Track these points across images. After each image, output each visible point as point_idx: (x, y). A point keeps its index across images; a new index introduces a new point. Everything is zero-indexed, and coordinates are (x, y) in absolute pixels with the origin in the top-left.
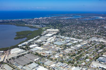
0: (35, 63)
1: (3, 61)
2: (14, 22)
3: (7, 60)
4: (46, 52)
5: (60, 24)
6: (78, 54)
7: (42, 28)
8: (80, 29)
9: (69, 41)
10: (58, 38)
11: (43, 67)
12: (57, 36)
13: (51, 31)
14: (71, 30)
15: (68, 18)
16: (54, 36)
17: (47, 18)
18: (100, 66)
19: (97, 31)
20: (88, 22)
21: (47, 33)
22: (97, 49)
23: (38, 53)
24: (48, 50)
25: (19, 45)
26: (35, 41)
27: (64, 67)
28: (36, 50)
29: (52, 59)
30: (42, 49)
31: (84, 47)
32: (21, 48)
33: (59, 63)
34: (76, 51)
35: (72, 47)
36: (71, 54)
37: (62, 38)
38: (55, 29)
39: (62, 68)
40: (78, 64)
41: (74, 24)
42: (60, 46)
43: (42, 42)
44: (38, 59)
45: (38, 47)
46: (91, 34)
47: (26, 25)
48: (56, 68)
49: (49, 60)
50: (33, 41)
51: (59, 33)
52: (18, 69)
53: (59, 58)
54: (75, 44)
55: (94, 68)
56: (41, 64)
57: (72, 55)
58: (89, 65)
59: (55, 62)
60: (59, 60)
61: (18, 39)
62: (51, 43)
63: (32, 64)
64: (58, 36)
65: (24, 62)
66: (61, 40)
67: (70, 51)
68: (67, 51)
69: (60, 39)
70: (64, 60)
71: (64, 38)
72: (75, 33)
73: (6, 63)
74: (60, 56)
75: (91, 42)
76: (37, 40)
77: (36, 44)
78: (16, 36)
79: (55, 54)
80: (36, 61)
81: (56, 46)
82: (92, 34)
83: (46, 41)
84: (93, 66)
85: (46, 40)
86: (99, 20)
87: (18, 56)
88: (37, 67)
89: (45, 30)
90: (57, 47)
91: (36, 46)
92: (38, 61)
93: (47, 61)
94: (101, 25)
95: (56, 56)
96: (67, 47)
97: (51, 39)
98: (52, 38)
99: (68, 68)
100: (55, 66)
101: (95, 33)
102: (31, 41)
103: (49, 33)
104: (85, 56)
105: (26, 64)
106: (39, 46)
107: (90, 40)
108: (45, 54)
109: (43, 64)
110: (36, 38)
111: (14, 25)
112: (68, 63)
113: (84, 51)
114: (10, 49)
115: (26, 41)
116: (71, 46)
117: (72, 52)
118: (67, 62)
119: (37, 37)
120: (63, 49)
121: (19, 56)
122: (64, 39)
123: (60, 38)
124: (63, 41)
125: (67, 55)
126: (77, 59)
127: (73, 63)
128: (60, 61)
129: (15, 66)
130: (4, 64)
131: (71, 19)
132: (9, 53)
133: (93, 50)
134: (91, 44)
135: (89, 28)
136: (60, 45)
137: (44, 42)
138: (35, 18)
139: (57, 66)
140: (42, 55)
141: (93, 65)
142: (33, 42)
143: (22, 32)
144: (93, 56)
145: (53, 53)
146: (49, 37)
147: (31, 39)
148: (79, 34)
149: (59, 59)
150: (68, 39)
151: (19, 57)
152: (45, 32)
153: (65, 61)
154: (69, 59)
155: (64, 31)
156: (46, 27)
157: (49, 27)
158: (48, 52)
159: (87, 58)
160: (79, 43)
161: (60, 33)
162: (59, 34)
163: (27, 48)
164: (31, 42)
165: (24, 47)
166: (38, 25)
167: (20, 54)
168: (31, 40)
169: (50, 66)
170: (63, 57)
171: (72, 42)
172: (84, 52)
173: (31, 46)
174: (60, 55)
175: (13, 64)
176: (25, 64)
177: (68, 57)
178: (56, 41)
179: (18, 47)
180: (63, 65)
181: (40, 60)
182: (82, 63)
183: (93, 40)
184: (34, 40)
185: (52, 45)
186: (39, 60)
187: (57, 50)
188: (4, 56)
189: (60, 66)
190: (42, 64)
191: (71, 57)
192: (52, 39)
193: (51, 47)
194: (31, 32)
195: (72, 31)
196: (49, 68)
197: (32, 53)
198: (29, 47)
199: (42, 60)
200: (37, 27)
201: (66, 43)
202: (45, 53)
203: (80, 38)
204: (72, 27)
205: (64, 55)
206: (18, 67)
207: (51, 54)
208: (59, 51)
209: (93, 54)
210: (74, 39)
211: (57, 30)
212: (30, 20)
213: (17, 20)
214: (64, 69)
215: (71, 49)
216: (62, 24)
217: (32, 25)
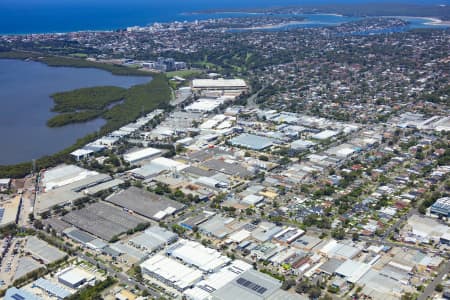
0: (159, 228)
1: (18, 219)
2: (30, 45)
3: (31, 216)
4: (204, 180)
5: (249, 55)
6: (343, 185)
8: (345, 77)
9: (300, 133)
10: (246, 117)
11: (197, 243)
12: (240, 111)
13: (213, 88)
14: (302, 84)
16: (229, 110)
17: (185, 29)
18: (444, 237)
19: (419, 84)
20: (376, 41)
21: (196, 99)
22: (427, 162)
23: (166, 185)
24: (210, 173)
25: (78, 153)
26: (147, 134)
27: (289, 243)
28: (158, 172)
29: (233, 209)
30: (184, 170)
31: (367, 155)
32: (85, 163)
33: (263, 226)
34: (332, 173)
35: (313, 157)
36: (311, 186)
37: (264, 118)
38: (228, 76)
39: (278, 244)
40: (347, 230)
41: (312, 55)
42: (262, 154)
43: (180, 138)
44: (170, 210)
45: (163, 158)
46: (394, 99)
47: (92, 59)
48: (256, 248)
49: (220, 215)
50: (136, 135)
51: (249, 96)
52: (88, 254)
53: (261, 204)
54: (327, 143)
55: (420, 245)
56: (188, 233)
57: (318, 189)
58: (397, 231)
59: (249, 221)
60: (263, 214)
61: (65, 124)
62: (219, 142)
63: (147, 232)
64: (246, 111)
65: (109, 224)
66: (263, 128)
67: (309, 173)
68: (295, 173)
69: (258, 123)
70: (283, 214)
71: (276, 119)
72: (319, 93)
73: (31, 233)
74: (265, 197)
75: (398, 132)
76: (154, 127)
77: (150, 146)
78: (53, 111)
79: (245, 189)
80: (164, 218)
81: (242, 153)
82: (399, 100)
83: (194, 135)
84: (411, 236)
85: (194, 130)
86: (426, 34)
87: (79, 200)
88: (173, 245)
89: (183, 84)
90: (247, 158)
91: (153, 156)
92: (171, 218)
93: (211, 217)
94: (440, 57)
95: (250, 198)
96: (294, 159)
97: (215, 123)
98: (221, 117)
99: (308, 247)
100: (251, 238)
101: (414, 95)
102: (126, 133)
103: (205, 97)
104: (374, 194)
105: (122, 233)
106: (167, 156)
107: (392, 126)
108: (197, 189)
109: (196, 230)
110: (147, 121)
111: (37, 61)
112: (305, 223)
113: (369, 174)
114: (38, 170)
115: (105, 132)
116: (309, 152)
117: (315, 178)
118: (300, 220)
119: (151, 116)
120: (276, 167)
121: (84, 199)
122: (276, 123)
123: (258, 120)
124: (271, 133)
125: (297, 194)
126: (343, 210)
127: (325, 225)
128: (270, 217)
129: (71, 243)
130: (24, 236)
131: (295, 31)
132: (37, 188)
133: (407, 167)
134: (396, 141)
135: (385, 73)
136: (261, 150)
137: (189, 139)
138: (129, 29)
139: (258, 238)
140: (187, 192)
141: (415, 232)
142: (139, 138)
143: (77, 93)
144: (411, 193)
145: (235, 184)
146: (208, 112)
147: (123, 125)
148: (340, 98)
149: (261, 208)
150: (292, 124)
151: (87, 204)
152: (185, 91)
153: (291, 215)
154: (305, 209)
155: (270, 87)
156: (186, 71)
157: (200, 71)
158: (211, 181)
159: (383, 201)
160: (343, 139)
161: (256, 95)
162: (248, 100)
163: (113, 163)
164: (128, 136)
165: (101, 160)
166: (147, 57)
167: (86, 191)
168: (127, 130)
169: (225, 237)
170: (281, 201)
171: (313, 135)
172: (369, 178)
173: (131, 157)
174: (264, 191)
175: (64, 235)
176: (117, 234)
177: (300, 200)
178: (242, 131)
179: (73, 161)
180: (283, 236)
181: (180, 213)
182: (364, 222)
183: (404, 126)
184: (142, 128)
185: (223, 152)
186: (173, 214)
187: (251, 169)
188: (16, 201)
189: (271, 239)
190: (191, 232)
191: (314, 198)
192: (219, 123)
193: (218, 157)
194: (121, 95)
195: (308, 88)
196: (224, 247)
197: (139, 186)
198: (122, 159)
199: (188, 215)
200: (144, 69)
201: (287, 139)
202: (197, 183)
203: (346, 119)
204: (305, 66)
205: (282, 192)
206: (88, 244)
207: (224, 190)
208: (259, 177)
209: (411, 185)
210: (321, 122)
211: (240, 82)
212: (108, 38)
213: (47, 36)
214: (290, 252)
215: (311, 166)
216: (257, 55)
217: (119, 61)
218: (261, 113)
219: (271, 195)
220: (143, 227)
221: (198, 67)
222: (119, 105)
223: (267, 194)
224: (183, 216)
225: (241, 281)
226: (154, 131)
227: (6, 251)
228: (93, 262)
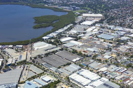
0: (75, 65)
1: (26, 59)
3: (31, 58)
4: (89, 49)
5: (103, 5)
7: (74, 12)
9: (124, 34)
10: (103, 28)
11: (88, 71)
12: (101, 26)
13: (90, 17)
14: (123, 16)
16: (97, 25)
21: (84, 21)
23: (76, 50)
24: (91, 47)
25: (44, 38)
26: (68, 32)
27: (122, 73)
28: (73, 45)
29: (100, 60)
30: (82, 45)
32: (47, 41)
33: (112, 66)
35: (130, 43)
36: (129, 53)
37: (110, 28)
38: (96, 13)
39: (118, 73)
41: (127, 6)
42: (110, 41)
43: (80, 34)
44: (78, 59)
45: (74, 41)
47: (47, 6)
48: (109, 74)
49: (96, 62)
50: (64, 33)
51: (104, 20)
52: (51, 72)
53: (111, 59)
56: (85, 67)
57: (132, 55)
59: (106, 64)
60: (111, 62)
62: (94, 36)
63: (70, 66)
64: (103, 25)
65: (57, 62)
66: (110, 32)
67: (128, 49)
68: (123, 48)
69: (108, 30)
70: (119, 63)
71: (114, 29)
72: (131, 20)
73: (31, 63)
74: (112, 56)
76: (70, 30)
77: (69, 36)
78: (34, 23)
79: (104, 53)
80: (76, 61)
81: (102, 40)
83: (84, 33)
85: (84, 31)
87: (46, 54)
88: (80, 71)
89: (79, 15)
90: (104, 42)
91: (70, 40)
92: (78, 62)
93: (93, 62)
95: (107, 57)
96: (122, 44)
97: (92, 29)
98: (94, 27)
99: (129, 75)
100: (107, 70)
102: (60, 32)
103: (87, 20)
105: (62, 66)
106: (75, 40)
108: (87, 52)
109: (87, 66)
110: (67, 28)
111: (28, 6)
112: (127, 66)
114: (31, 43)
115: (53, 31)
116: (128, 41)
117: (131, 51)
119: (69, 26)
120: (116, 46)
121: (48, 53)
122: (115, 30)
123: (108, 29)
124: (113, 34)
125: (124, 56)
128: (114, 63)
129: (45, 68)
130: (29, 64)
132: (32, 49)
136: (109, 40)
137: (82, 35)
139: (110, 70)
140: (83, 53)
142: (65, 34)
143: (42, 17)
145: (101, 51)
146: (89, 25)
147: (59, 29)
149: (110, 60)
150: (121, 31)
151: (49, 55)
152: (80, 18)
153: (122, 63)
154: (127, 62)
155: (112, 17)
157: (85, 11)
158: (92, 50)
161: (107, 20)
162: (104, 22)
163: (57, 42)
164: (61, 33)
165: (53, 40)
166: (66, 5)
167: (49, 51)
168: (60, 31)
169: (98, 69)
170: (118, 58)
171: (129, 35)
173: (63, 40)
174: (112, 54)
175: (42, 65)
176: (60, 65)
177: (125, 58)
178: (102, 33)
179: (43, 40)
180: (119, 70)
184: (66, 30)
185: (95, 40)
186: (79, 60)
187: (106, 46)
188: (25, 53)
189: (115, 71)
190: (86, 67)
191: (130, 58)
192: (93, 29)
193: (94, 42)
194: (57, 18)
195: (126, 18)
196: (98, 73)
197: (67, 50)
198: (60, 40)
199: (84, 61)
200: (65, 10)
201: (119, 36)
202: (87, 50)
204: (125, 10)
205: (118, 55)
206: (51, 68)
207: (97, 53)
208: (109, 49)
211: (100, 15)
214: (122, 76)
215: (129, 46)
216: (106, 5)
217: (56, 6)
218: (109, 26)
219: (114, 56)
220: (69, 64)
221: (84, 9)
222: (57, 22)
223: (113, 55)
224: (82, 61)
225: (105, 84)
226: (70, 32)
227: (24, 69)
228: (52, 74)
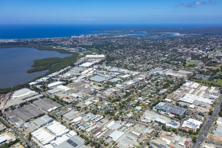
0: (47, 116)
2: (36, 42)
5: (110, 46)
6: (125, 97)
7: (79, 53)
8: (140, 54)
9: (117, 75)
10: (100, 69)
12: (98, 67)
13: (93, 58)
14: (124, 56)
15: (125, 35)
16: (95, 66)
17: (92, 37)
18: (156, 120)
19: (165, 57)
20: (155, 41)
21: (85, 62)
22: (159, 87)
24: (77, 91)
25: (31, 84)
26: (61, 76)
27: (96, 122)
29: (80, 107)
31: (138, 84)
32: (33, 87)
33: (89, 115)
34: (123, 92)
35: (118, 85)
36: (113, 97)
37: (106, 70)
38: (100, 54)
39: (91, 123)
40: (120, 116)
41: (132, 46)
43: (72, 77)
44: (55, 108)
46: (155, 62)
47: (55, 48)
48: (81, 125)
49: (74, 110)
50: (57, 76)
51: (104, 61)
52: (15, 128)
53: (91, 105)
54: (126, 80)
55: (147, 123)
56: (59, 118)
57: (115, 98)
58: (140, 117)
59: (83, 113)
60: (90, 109)
61: (34, 71)
62: (86, 79)
63: (41, 118)
64: (101, 67)
66: (104, 73)
67: (114, 92)
68: (108, 92)
70: (98, 109)
72: (129, 60)
74: (94, 102)
75: (152, 75)
76: (65, 73)
77: (60, 81)
78: (32, 67)
80: (51, 111)
81: (92, 83)
82: (157, 63)
83: (78, 76)
84: (145, 119)
85: (79, 74)
86: (172, 39)
87: (22, 103)
89: (83, 56)
90: (93, 86)
92: (55, 111)
93: (70, 111)
94: (175, 47)
95: (88, 103)
96: (111, 86)
98: (91, 69)
99: (103, 124)
100: (82, 120)
101: (162, 61)
103: (88, 62)
104: (135, 101)
105: (32, 118)
106: (64, 85)
107: (150, 73)
108: (69, 98)
109: (62, 116)
110: (63, 71)
111: (35, 48)
113: (136, 92)
114: (13, 91)
115: (45, 76)
116: (117, 83)
117: (116, 94)
118: (104, 112)
119: (65, 69)
120: (103, 89)
122: (110, 71)
123: (104, 70)
124: (106, 76)
125: (106, 100)
126: (122, 107)
127: (112, 114)
128: (93, 110)
129: (10, 122)
131: (129, 38)
132: (9, 98)
133: (151, 89)
134: (150, 79)
135: (154, 53)
136: (99, 82)
137: (76, 78)
138: (72, 37)
139: (85, 120)
140: (64, 100)
141: (146, 117)
143: (43, 60)
144: (149, 100)
145: (85, 96)
146: (87, 67)
147: (54, 72)
148: (136, 62)
150: (116, 72)
151: (25, 105)
153: (101, 110)
154: (107, 107)
155: (113, 58)
156: (86, 52)
157: (90, 52)
158: (75, 95)
159: (138, 104)
160: (132, 78)
161: (106, 61)
162: (103, 63)
164: (54, 77)
165: (38, 87)
166: (74, 47)
167: (27, 99)
168: (54, 74)
169: (72, 120)
170: (100, 104)
171: (122, 76)
172: (136, 94)
173: (50, 85)
174: (94, 99)
175: (9, 119)
176: (30, 118)
177: (106, 103)
178: (96, 74)
179: (28, 87)
180: (95, 119)
181: (59, 109)
182: (128, 113)
183: (155, 72)
184: (60, 74)
185: (86, 83)
186: (56, 109)
189: (89, 121)
191: (112, 102)
192: (89, 71)
193: (83, 85)
194: (58, 61)
195: (126, 58)
196: (70, 124)
197: (48, 97)
198: (47, 86)
199: (62, 110)
200: (71, 51)
201: (111, 78)
202: (71, 96)
203: (135, 70)
205: (101, 100)
206: (16, 123)
207: (80, 99)
208: (95, 93)
209: (151, 97)
210: (126, 71)
211: (103, 56)
212: (63, 40)
213: (43, 39)
214: (95, 127)
215: (115, 89)
216: (112, 46)
217: (64, 48)
218: (106, 67)
219: (96, 101)
222: (56, 64)
224: (59, 110)
225: (69, 141)
226: (64, 75)
228: (15, 131)
